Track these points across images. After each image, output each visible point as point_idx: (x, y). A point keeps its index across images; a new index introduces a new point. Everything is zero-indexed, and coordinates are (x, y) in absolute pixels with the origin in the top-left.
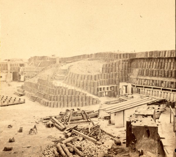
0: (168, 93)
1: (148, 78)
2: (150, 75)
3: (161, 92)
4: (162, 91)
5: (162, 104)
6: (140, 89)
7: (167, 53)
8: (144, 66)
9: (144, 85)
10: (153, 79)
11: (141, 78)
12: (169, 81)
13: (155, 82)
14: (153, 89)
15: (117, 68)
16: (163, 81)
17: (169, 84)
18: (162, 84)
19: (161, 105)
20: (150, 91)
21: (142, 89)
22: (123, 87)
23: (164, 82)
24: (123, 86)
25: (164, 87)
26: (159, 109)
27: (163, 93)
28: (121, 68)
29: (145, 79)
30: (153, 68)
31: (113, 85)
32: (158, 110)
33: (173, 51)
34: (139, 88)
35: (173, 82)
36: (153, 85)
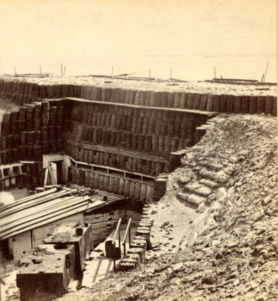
0: (137, 183)
1: (101, 148)
2: (104, 143)
3: (125, 180)
4: (125, 178)
5: (117, 210)
6: (84, 172)
7: (137, 95)
8: (94, 121)
9: (93, 162)
10: (110, 152)
11: (88, 148)
12: (138, 157)
13: (113, 158)
14: (110, 173)
15: (38, 121)
16: (128, 157)
17: (139, 165)
18: (127, 162)
19: (116, 212)
20: (104, 176)
21: (90, 172)
22: (51, 165)
23: (130, 160)
24: (52, 163)
25: (129, 171)
26: (110, 220)
27: (127, 182)
28: (46, 120)
29: (94, 149)
30: (109, 126)
31: (27, 161)
32: (109, 222)
33: (148, 94)
34: (83, 169)
35: (146, 161)
36: (110, 164)
